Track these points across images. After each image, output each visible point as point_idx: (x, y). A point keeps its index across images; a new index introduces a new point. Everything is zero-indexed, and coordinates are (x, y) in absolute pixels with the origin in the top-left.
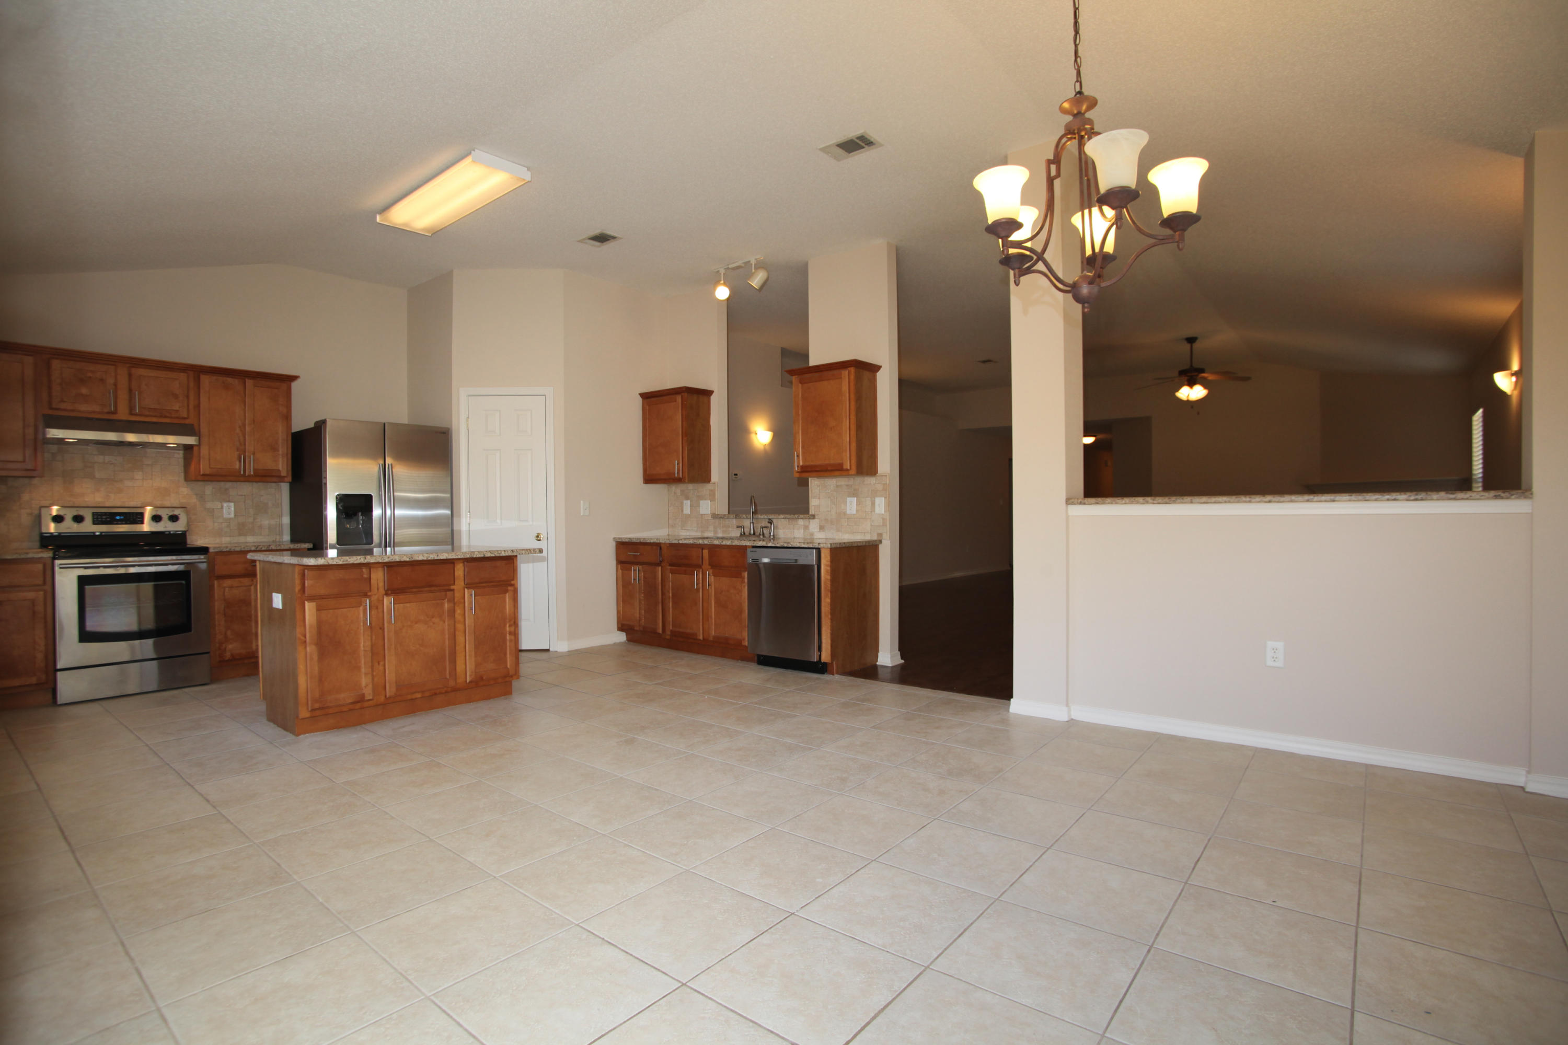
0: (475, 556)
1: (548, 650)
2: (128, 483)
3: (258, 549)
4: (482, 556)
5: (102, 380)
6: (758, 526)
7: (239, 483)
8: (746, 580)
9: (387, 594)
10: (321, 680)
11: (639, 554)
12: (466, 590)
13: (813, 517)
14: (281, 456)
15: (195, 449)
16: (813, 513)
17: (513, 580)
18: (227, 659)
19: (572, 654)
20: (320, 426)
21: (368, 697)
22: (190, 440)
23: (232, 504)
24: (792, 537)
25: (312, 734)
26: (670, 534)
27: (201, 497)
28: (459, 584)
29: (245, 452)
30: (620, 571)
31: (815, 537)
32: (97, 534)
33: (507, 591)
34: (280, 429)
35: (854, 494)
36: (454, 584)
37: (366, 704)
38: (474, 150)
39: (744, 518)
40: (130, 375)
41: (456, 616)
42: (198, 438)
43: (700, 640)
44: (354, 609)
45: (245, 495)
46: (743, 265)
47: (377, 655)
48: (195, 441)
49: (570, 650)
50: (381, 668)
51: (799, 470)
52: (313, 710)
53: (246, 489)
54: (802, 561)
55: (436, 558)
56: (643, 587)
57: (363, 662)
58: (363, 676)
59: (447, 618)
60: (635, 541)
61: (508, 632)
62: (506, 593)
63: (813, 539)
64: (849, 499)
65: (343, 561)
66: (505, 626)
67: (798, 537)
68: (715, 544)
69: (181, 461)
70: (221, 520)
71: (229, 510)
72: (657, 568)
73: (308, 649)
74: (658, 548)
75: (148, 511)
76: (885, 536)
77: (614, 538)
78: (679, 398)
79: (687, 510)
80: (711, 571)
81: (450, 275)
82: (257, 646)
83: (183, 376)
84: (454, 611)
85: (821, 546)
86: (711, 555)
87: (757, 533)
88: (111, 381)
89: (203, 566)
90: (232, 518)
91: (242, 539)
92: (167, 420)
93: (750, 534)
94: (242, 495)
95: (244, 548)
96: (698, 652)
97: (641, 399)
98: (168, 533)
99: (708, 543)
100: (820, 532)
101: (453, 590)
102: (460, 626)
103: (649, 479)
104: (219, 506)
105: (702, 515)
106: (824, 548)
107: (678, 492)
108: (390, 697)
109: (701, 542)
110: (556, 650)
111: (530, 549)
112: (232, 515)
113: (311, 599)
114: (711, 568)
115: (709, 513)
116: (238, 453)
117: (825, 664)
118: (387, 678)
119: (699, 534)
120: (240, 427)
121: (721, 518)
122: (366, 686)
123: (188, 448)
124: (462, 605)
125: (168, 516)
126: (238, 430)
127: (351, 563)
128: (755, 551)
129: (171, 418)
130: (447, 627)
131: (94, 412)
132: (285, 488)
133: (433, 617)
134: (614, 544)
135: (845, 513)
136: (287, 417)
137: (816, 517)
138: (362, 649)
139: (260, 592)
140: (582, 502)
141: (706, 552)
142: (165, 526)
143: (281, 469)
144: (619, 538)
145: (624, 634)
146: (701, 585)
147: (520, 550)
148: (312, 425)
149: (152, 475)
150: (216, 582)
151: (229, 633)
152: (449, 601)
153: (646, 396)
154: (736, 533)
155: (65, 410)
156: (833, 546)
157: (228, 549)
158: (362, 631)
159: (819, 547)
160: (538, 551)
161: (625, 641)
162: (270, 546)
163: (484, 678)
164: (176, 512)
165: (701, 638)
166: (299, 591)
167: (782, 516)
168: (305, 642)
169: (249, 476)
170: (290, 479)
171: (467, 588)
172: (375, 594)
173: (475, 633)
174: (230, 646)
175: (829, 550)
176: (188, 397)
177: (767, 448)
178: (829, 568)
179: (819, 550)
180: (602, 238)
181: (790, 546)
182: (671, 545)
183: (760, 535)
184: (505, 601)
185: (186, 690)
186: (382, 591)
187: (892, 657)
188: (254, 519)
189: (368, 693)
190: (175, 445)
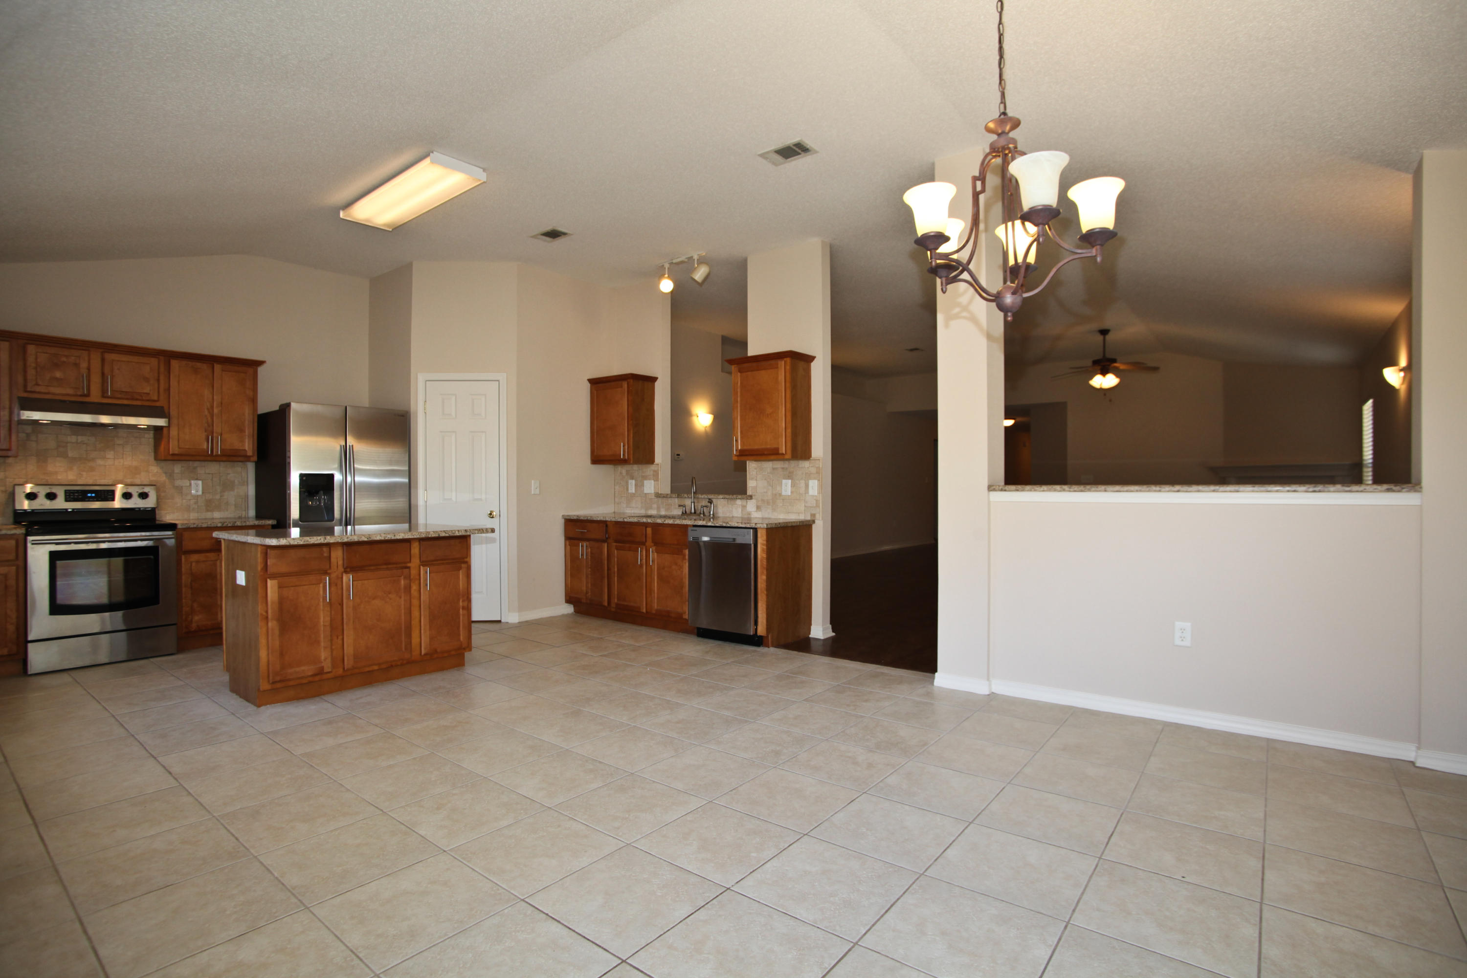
0: (430, 536)
1: (500, 621)
2: (100, 462)
3: (224, 525)
4: (437, 535)
5: (76, 365)
6: (699, 506)
7: (206, 462)
8: (687, 557)
9: (346, 572)
10: (282, 654)
11: (586, 531)
12: (421, 567)
13: (751, 497)
14: (247, 437)
15: (165, 430)
16: (751, 494)
17: (467, 558)
18: (193, 630)
19: (521, 625)
20: (284, 410)
21: (326, 670)
22: (160, 422)
23: (200, 482)
24: (731, 516)
25: (273, 705)
26: (616, 511)
27: (171, 475)
28: (415, 562)
29: (213, 433)
30: (568, 547)
31: (752, 516)
32: (70, 510)
33: (460, 568)
34: (247, 411)
35: (790, 476)
36: (410, 562)
37: (325, 676)
38: (432, 152)
39: (686, 498)
40: (103, 360)
41: (412, 591)
42: (167, 420)
43: (643, 613)
44: (314, 586)
45: (212, 474)
46: (686, 260)
47: (337, 628)
48: (165, 422)
49: (520, 621)
50: (340, 642)
51: (738, 454)
52: (274, 683)
53: (213, 468)
54: (740, 540)
55: (393, 538)
56: (590, 562)
57: (322, 636)
58: (322, 650)
59: (403, 594)
60: (582, 518)
61: (461, 607)
62: (459, 570)
63: (751, 518)
64: (784, 481)
65: (304, 542)
66: (459, 600)
67: (736, 516)
68: (658, 522)
69: (152, 441)
70: (189, 497)
71: (196, 488)
72: (603, 544)
73: (270, 624)
74: (605, 526)
75: (119, 489)
76: (817, 516)
77: (563, 516)
78: (625, 385)
79: (632, 489)
80: (654, 548)
81: (409, 267)
82: (222, 617)
83: (154, 361)
84: (410, 587)
85: (758, 526)
86: (654, 533)
87: (698, 512)
88: (84, 365)
89: (171, 542)
90: (200, 495)
91: (209, 515)
92: (138, 403)
93: (691, 513)
94: (209, 474)
95: (211, 524)
96: (642, 624)
97: (589, 385)
98: (138, 509)
99: (652, 522)
100: (756, 511)
101: (409, 568)
102: (415, 602)
103: (597, 460)
104: (188, 484)
105: (645, 494)
106: (760, 528)
107: (624, 472)
108: (348, 670)
109: (644, 520)
110: (506, 621)
111: (482, 529)
112: (200, 493)
113: (273, 576)
114: (655, 545)
115: (653, 492)
116: (206, 434)
117: (761, 637)
118: (345, 652)
119: (643, 512)
120: (208, 409)
121: (664, 497)
122: (325, 660)
123: (157, 429)
124: (417, 582)
125: (138, 493)
126: (206, 412)
127: (311, 543)
128: (696, 530)
129: (143, 400)
130: (403, 603)
131: (68, 395)
132: (251, 468)
133: (390, 593)
134: (563, 521)
135: (780, 495)
136: (254, 400)
137: (753, 497)
138: (322, 623)
139: (225, 569)
140: (533, 482)
141: (649, 530)
142: (135, 503)
143: (247, 449)
144: (568, 516)
145: (572, 606)
146: (644, 561)
147: (473, 530)
148: (277, 408)
149: (123, 454)
150: (183, 557)
151: (195, 605)
152: (405, 578)
153: (593, 382)
154: (678, 512)
155: (39, 393)
156: (769, 526)
157: (195, 526)
158: (322, 607)
159: (756, 527)
160: (490, 530)
161: (572, 614)
162: (235, 522)
163: (438, 651)
164: (146, 490)
165: (644, 611)
166: (262, 569)
167: (721, 496)
168: (267, 618)
169: (217, 455)
170: (255, 458)
171: (422, 565)
172: (335, 572)
173: (430, 608)
174: (196, 618)
175: (765, 530)
176: (158, 380)
177: (708, 430)
178: (765, 547)
179: (755, 530)
180: (554, 234)
181: (729, 525)
182: (617, 523)
183: (700, 513)
184: (458, 578)
185: (152, 660)
186: (341, 569)
187: (824, 630)
188: (221, 496)
189: (327, 666)
190: (146, 427)
